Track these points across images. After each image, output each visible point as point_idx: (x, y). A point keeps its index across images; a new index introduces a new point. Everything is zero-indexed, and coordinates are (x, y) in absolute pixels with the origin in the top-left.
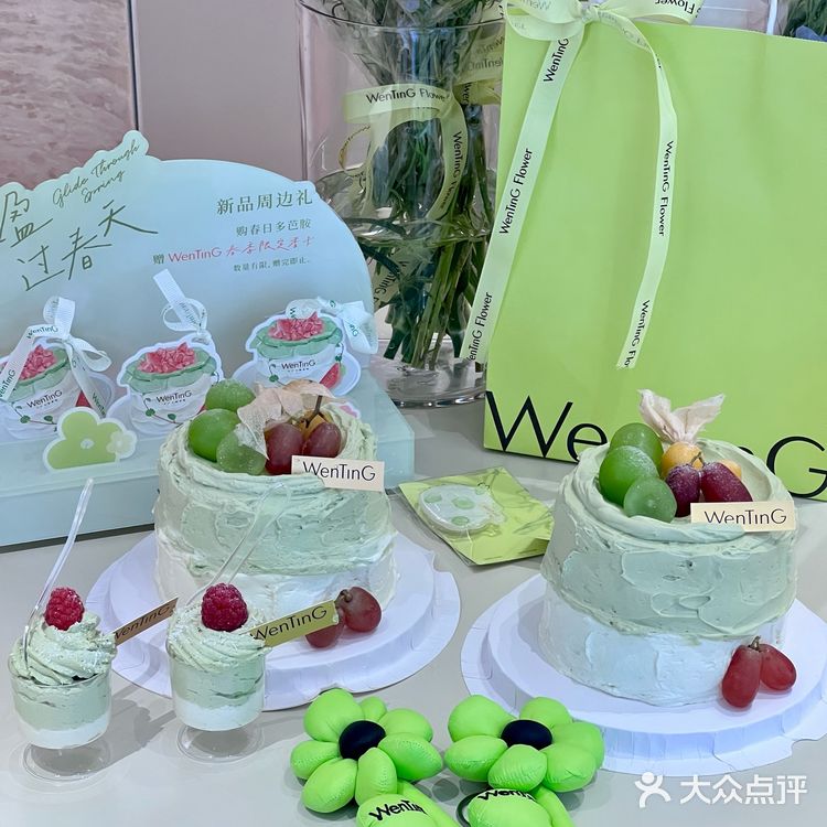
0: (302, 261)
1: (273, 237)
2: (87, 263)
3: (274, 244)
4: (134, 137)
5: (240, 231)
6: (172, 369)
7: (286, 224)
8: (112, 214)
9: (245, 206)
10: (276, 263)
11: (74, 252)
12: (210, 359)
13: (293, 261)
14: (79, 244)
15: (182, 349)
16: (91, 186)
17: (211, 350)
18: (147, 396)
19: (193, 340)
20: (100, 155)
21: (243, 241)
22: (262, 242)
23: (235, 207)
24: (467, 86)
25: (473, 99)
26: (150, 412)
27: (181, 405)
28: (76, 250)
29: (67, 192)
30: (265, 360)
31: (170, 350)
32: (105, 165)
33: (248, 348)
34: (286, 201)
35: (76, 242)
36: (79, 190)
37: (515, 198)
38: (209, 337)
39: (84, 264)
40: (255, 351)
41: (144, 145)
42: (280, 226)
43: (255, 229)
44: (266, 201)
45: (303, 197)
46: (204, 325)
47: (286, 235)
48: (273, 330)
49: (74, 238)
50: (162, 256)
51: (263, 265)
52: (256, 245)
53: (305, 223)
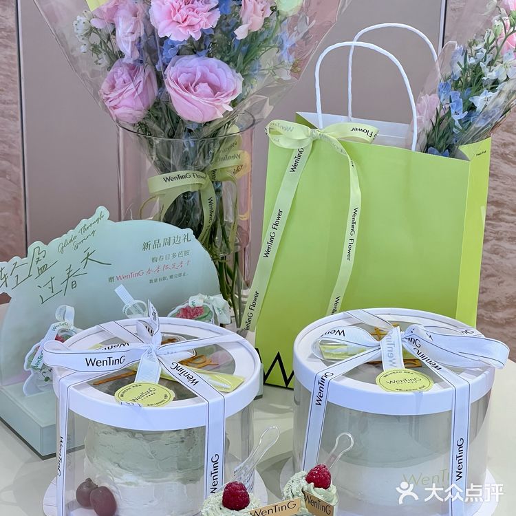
1: (170, 262)
2: (74, 285)
3: (171, 266)
4: (101, 210)
5: (154, 260)
7: (177, 254)
8: (88, 255)
9: (156, 246)
10: (171, 277)
11: (67, 279)
13: (180, 275)
14: (71, 274)
16: (78, 240)
20: (84, 221)
23: (151, 247)
24: (214, 171)
25: (218, 178)
28: (69, 278)
29: (66, 244)
32: (86, 227)
34: (177, 241)
35: (69, 273)
36: (72, 243)
37: (272, 237)
39: (72, 286)
41: (107, 214)
42: (174, 255)
43: (161, 258)
44: (167, 242)
45: (186, 238)
47: (177, 260)
49: (68, 271)
50: (113, 278)
51: (164, 279)
52: (161, 268)
53: (187, 253)
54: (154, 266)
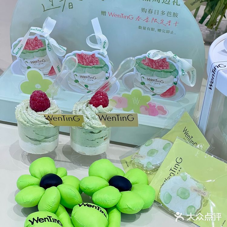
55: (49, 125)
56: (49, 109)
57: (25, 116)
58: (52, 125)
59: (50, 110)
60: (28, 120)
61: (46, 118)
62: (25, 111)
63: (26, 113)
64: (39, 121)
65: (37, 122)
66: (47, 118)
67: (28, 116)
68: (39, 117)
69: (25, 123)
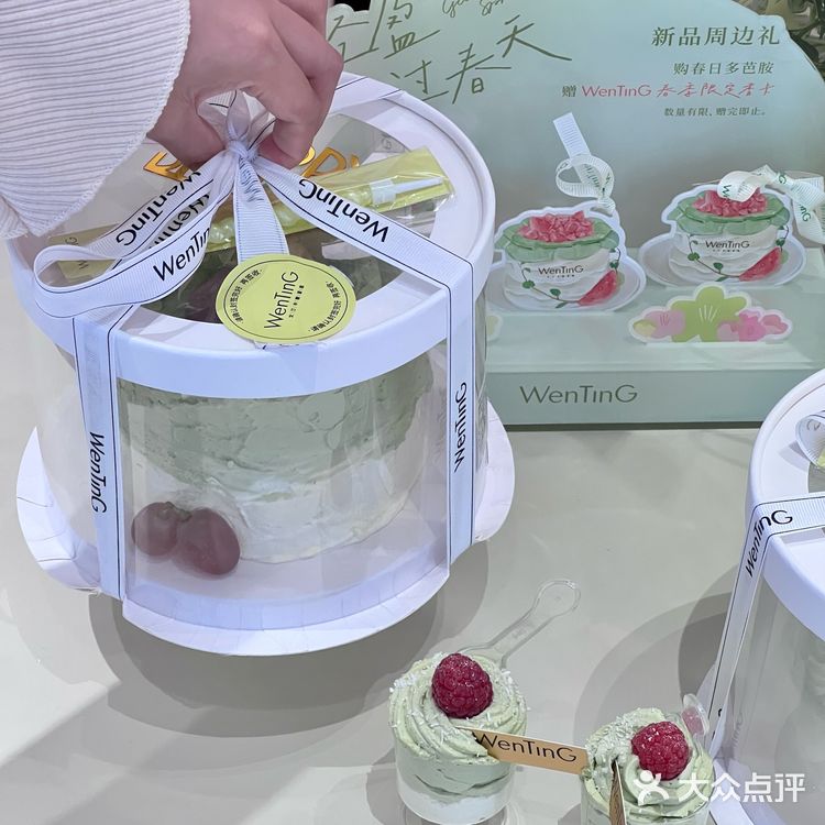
0: (755, 112)
1: (721, 81)
2: (478, 86)
3: (721, 88)
5: (679, 68)
6: (561, 239)
7: (741, 67)
8: (516, 32)
9: (690, 39)
10: (721, 111)
11: (462, 72)
12: (612, 233)
13: (744, 111)
14: (470, 63)
15: (578, 217)
17: (614, 223)
18: (526, 265)
19: (592, 209)
21: (681, 81)
22: (706, 85)
23: (675, 39)
26: (529, 284)
27: (567, 281)
28: (465, 69)
30: (685, 235)
31: (562, 217)
33: (664, 219)
34: (743, 38)
35: (466, 60)
38: (612, 207)
39: (473, 87)
40: (674, 224)
42: (733, 68)
43: (698, 68)
44: (718, 36)
45: (767, 36)
46: (609, 191)
47: (740, 80)
48: (700, 201)
49: (465, 56)
51: (703, 112)
52: (698, 88)
53: (766, 68)
54: (679, 82)
55: (483, 760)
56: (488, 711)
57: (414, 726)
58: (494, 760)
59: (492, 715)
60: (423, 741)
61: (477, 741)
62: (417, 712)
63: (418, 719)
64: (455, 748)
65: (450, 751)
66: (480, 739)
67: (425, 729)
68: (457, 736)
69: (417, 748)
